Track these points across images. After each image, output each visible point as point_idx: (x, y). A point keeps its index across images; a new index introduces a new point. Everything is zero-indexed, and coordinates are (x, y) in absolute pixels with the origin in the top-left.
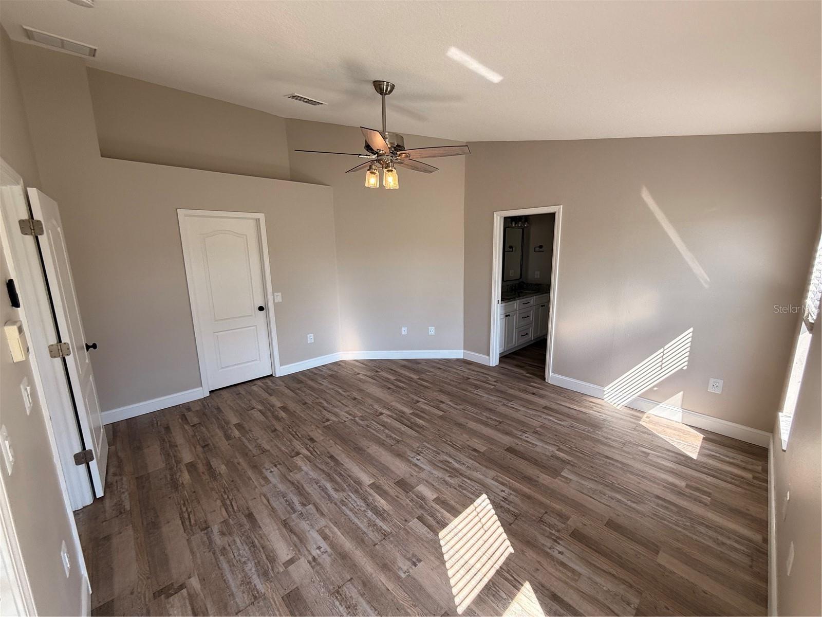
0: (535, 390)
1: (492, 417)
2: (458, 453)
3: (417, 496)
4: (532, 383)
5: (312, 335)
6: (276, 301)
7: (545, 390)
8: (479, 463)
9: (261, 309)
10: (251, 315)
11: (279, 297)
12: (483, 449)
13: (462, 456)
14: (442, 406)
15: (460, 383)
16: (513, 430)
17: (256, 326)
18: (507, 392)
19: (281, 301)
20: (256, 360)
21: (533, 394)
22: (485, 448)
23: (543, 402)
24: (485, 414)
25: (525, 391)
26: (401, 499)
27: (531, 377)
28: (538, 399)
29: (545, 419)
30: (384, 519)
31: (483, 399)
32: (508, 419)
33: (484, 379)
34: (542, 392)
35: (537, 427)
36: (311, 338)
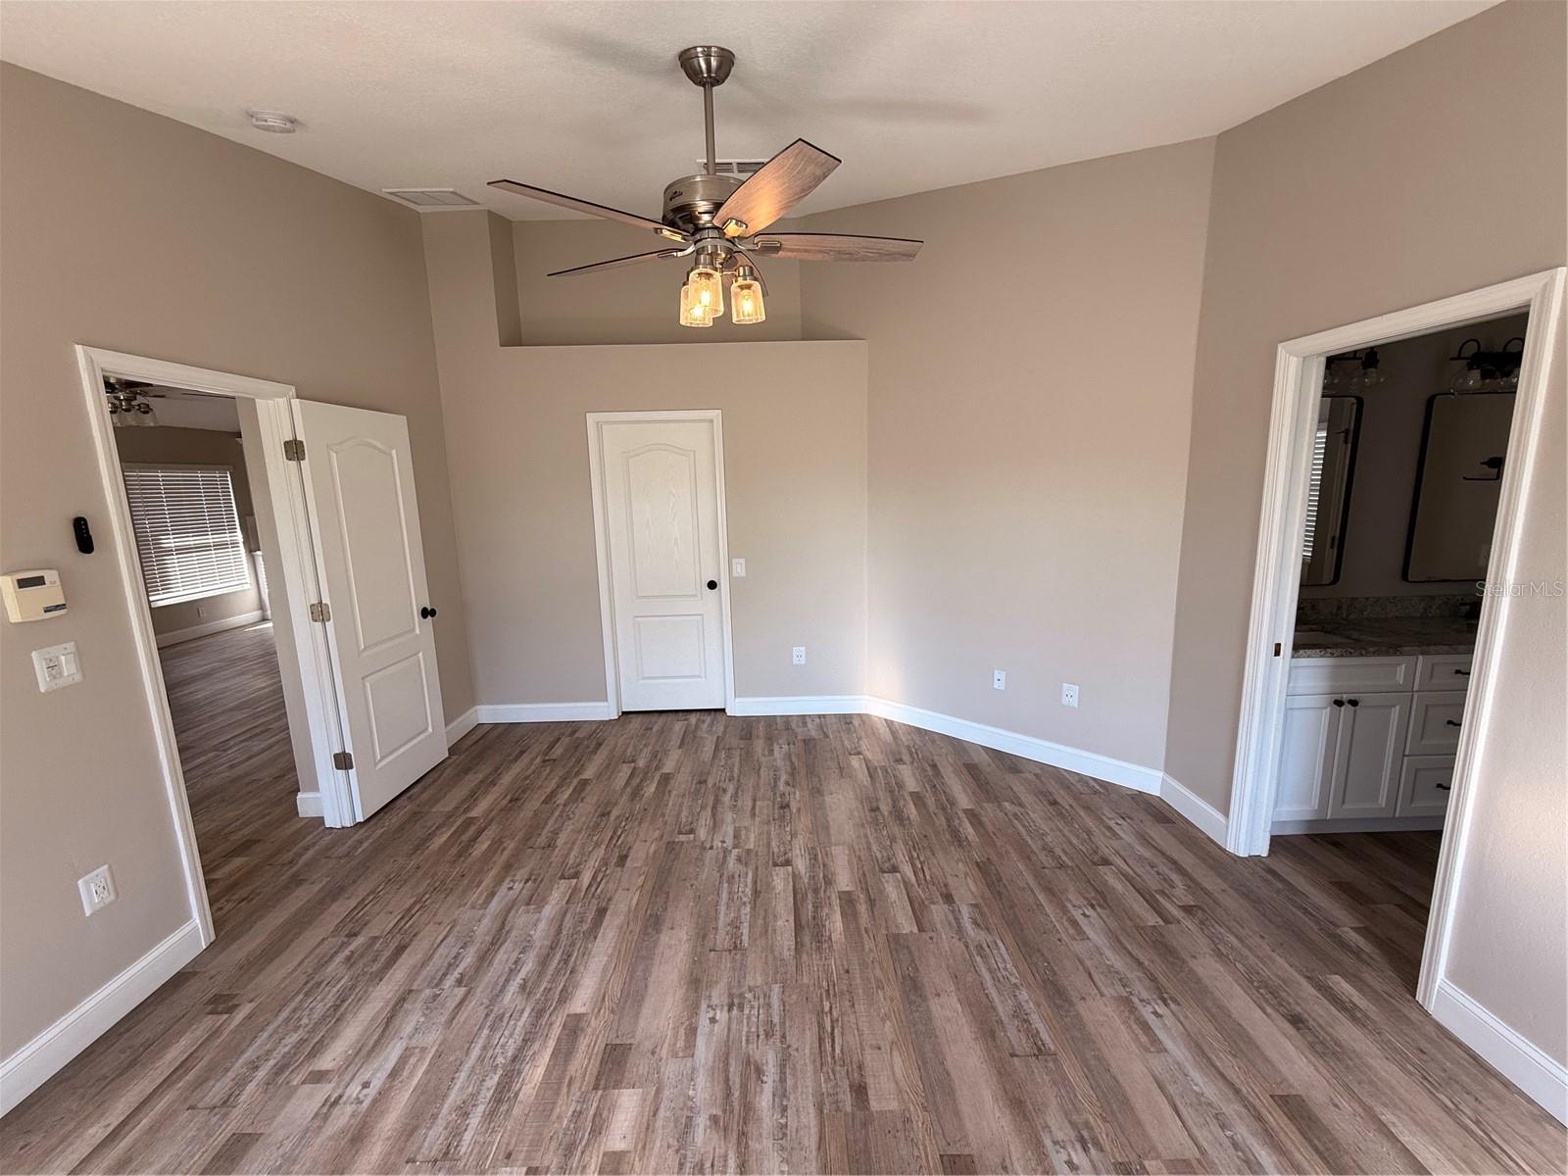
0: (1319, 1009)
1: (1035, 1018)
2: (810, 1068)
3: (598, 1114)
4: (1337, 978)
5: (803, 649)
6: (735, 574)
7: (1376, 1032)
8: (821, 1139)
9: (712, 585)
10: (696, 596)
11: (740, 568)
12: (884, 1099)
13: (809, 1082)
14: (938, 912)
15: (1062, 866)
16: (1053, 1103)
17: (702, 615)
18: (1193, 963)
19: (744, 574)
20: (699, 676)
21: (1296, 1021)
22: (894, 1105)
23: (1300, 1070)
24: (1024, 995)
25: (1269, 993)
26: (568, 1092)
27: (1357, 953)
28: (1290, 1048)
29: (1235, 1145)
30: (490, 1115)
31: (1078, 947)
32: (1084, 1062)
33: (1153, 884)
34: (1347, 1033)
35: (1158, 1157)
36: (799, 655)
